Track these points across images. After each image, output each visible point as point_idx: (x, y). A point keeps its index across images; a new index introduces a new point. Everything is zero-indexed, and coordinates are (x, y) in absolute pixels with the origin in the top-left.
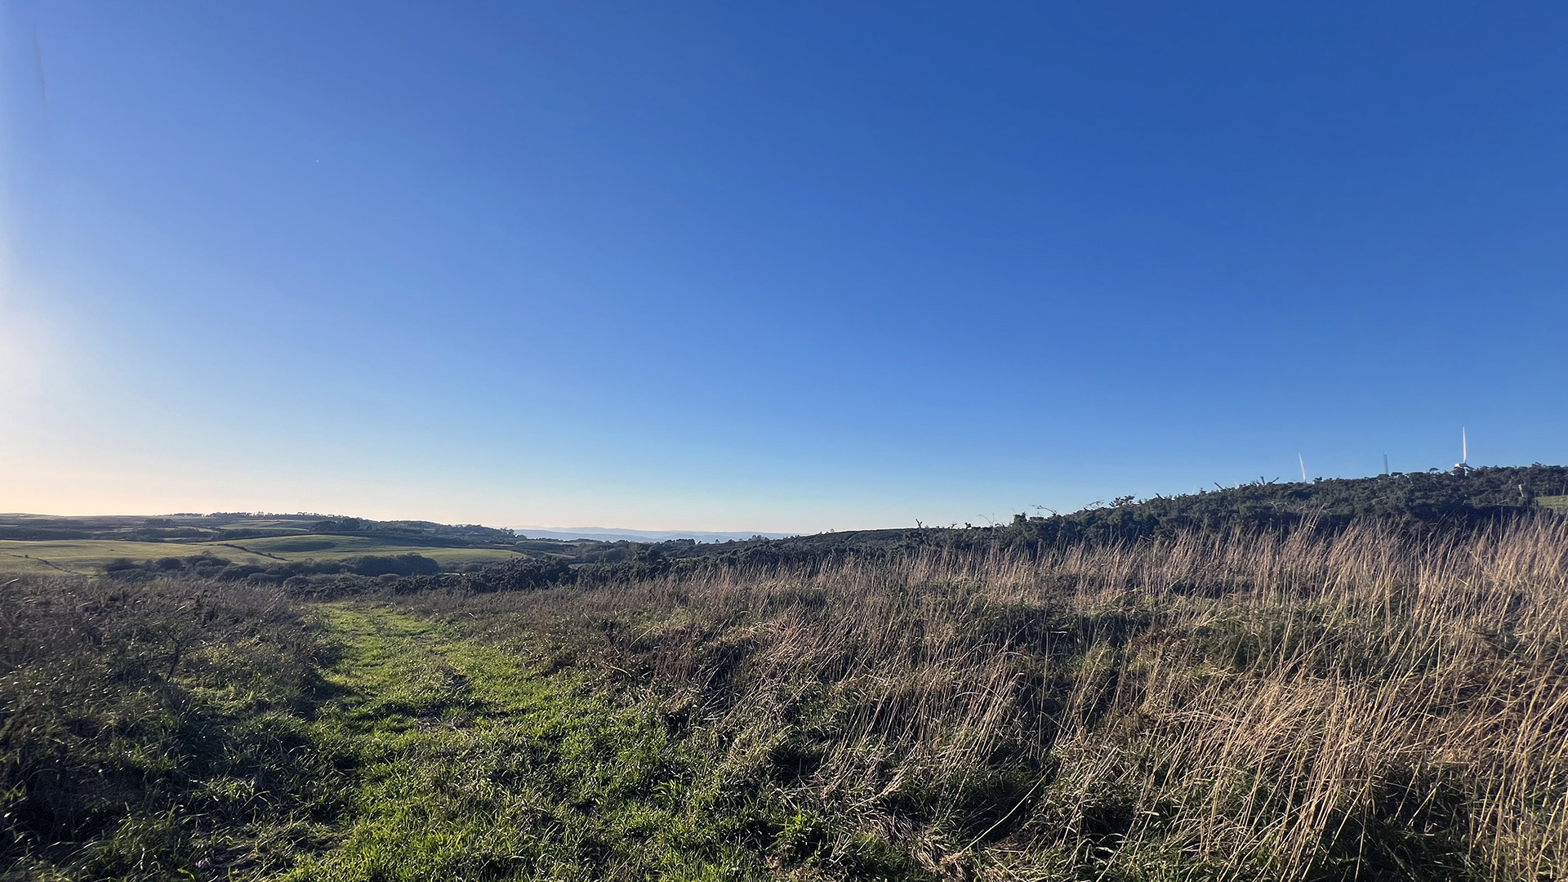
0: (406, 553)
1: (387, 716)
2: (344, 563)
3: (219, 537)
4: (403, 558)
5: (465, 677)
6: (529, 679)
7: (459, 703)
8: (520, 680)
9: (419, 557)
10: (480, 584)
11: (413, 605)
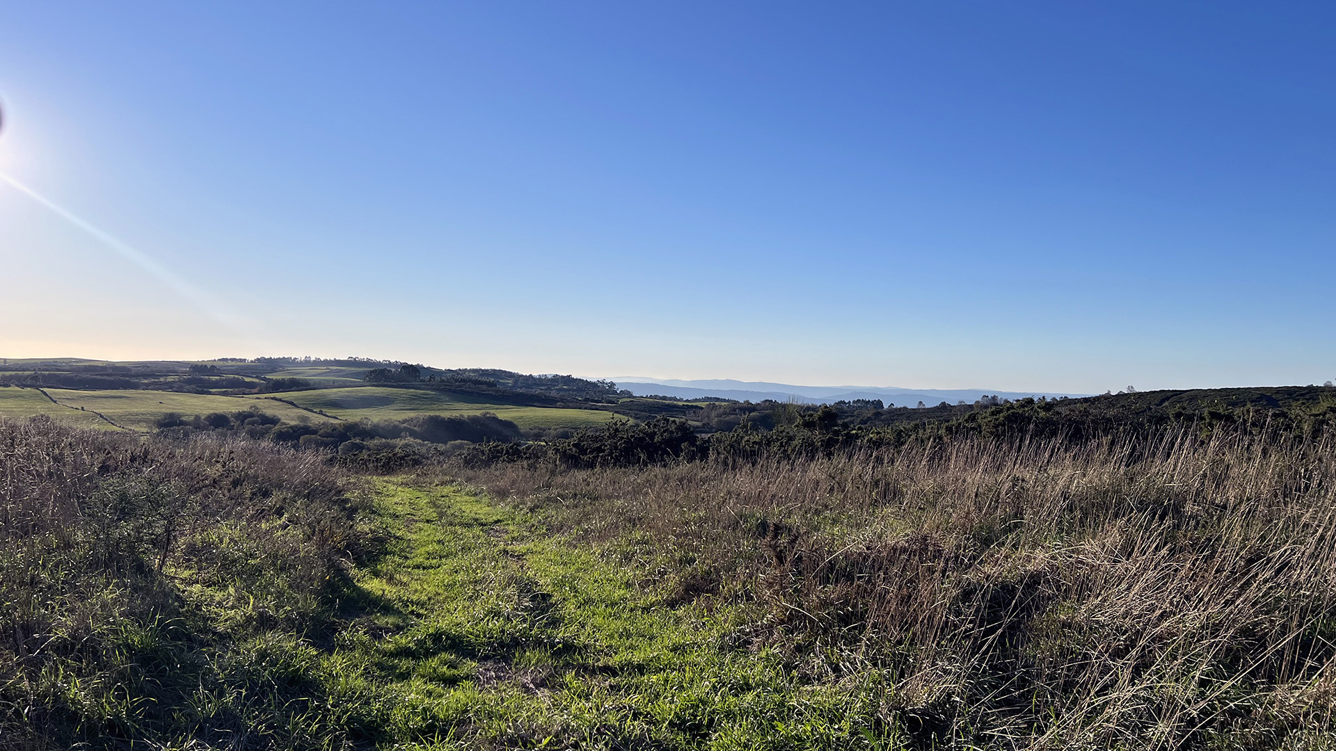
0: (478, 413)
1: (434, 654)
2: (405, 425)
3: (266, 388)
4: (474, 420)
5: (550, 596)
6: (646, 610)
7: (539, 643)
8: (632, 610)
9: (495, 419)
10: (572, 457)
11: (486, 483)
